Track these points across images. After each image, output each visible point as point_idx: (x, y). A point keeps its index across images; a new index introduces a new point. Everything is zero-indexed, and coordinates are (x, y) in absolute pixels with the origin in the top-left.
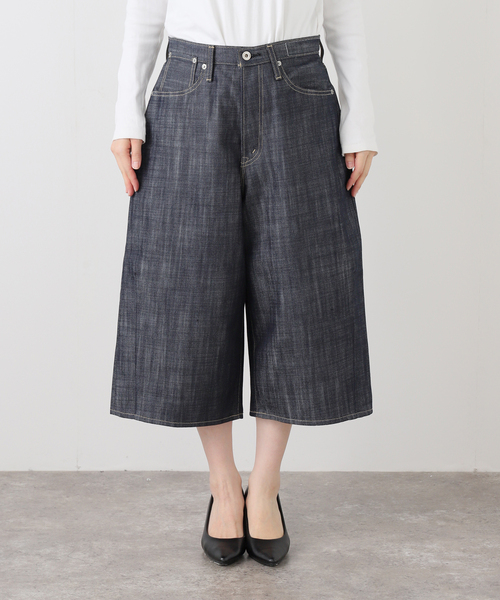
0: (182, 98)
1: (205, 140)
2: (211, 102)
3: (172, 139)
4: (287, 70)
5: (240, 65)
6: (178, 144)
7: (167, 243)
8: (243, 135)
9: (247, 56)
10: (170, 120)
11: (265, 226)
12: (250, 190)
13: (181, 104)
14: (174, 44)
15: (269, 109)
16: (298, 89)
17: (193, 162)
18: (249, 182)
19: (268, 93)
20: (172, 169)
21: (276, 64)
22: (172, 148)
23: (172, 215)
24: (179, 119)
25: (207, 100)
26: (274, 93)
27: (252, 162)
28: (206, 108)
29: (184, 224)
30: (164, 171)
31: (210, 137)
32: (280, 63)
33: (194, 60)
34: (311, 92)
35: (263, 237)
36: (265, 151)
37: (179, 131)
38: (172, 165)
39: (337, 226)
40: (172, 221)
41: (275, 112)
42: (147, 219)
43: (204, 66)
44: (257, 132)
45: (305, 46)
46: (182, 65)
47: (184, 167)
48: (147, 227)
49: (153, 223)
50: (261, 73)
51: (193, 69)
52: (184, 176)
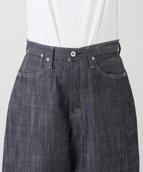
0: (35, 78)
1: (49, 104)
2: (52, 82)
3: (30, 102)
4: (97, 62)
5: (69, 60)
6: (33, 106)
7: (27, 164)
8: (71, 101)
9: (73, 54)
10: (28, 91)
11: (82, 154)
12: (75, 132)
13: (35, 82)
14: (30, 45)
15: (87, 86)
16: (104, 75)
17: (41, 117)
18: (74, 127)
19: (86, 76)
20: (30, 120)
21: (91, 59)
22: (30, 108)
23: (30, 148)
24: (33, 91)
25: (49, 80)
26: (90, 77)
27: (76, 115)
28: (49, 84)
29: (36, 154)
30: (26, 121)
31: (51, 102)
32: (93, 58)
33: (42, 55)
34: (112, 76)
35: (81, 160)
36: (84, 111)
37: (34, 98)
38: (30, 118)
39: (123, 155)
40: (30, 151)
41: (90, 88)
42: (17, 148)
43: (48, 59)
44: (79, 99)
45: (109, 47)
46: (35, 58)
47: (36, 120)
48: (17, 153)
49: (20, 151)
50: (82, 64)
51: (41, 61)
52: (36, 125)
